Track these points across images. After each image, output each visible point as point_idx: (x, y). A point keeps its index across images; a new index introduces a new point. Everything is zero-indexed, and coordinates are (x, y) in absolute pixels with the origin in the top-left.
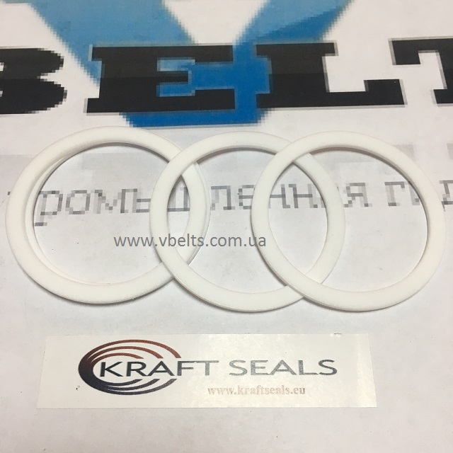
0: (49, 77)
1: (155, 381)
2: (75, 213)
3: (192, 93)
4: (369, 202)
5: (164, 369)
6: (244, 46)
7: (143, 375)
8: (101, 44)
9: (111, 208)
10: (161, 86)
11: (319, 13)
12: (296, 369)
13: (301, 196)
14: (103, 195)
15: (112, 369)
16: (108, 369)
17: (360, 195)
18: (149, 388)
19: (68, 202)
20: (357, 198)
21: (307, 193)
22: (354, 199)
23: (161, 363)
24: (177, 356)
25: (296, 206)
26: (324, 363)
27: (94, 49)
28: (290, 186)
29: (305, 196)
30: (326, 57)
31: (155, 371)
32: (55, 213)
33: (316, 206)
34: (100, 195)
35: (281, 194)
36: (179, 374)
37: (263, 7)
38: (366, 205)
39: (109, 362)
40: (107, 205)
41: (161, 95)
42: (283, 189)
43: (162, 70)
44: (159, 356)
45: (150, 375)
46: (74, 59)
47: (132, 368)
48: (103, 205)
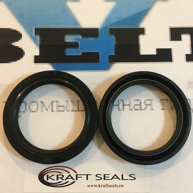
0: (16, 44)
1: (67, 182)
2: (33, 112)
3: (80, 54)
4: (153, 108)
5: (71, 178)
6: (104, 28)
7: (63, 180)
8: (39, 27)
9: (47, 110)
10: (67, 50)
11: (139, 11)
12: (120, 178)
13: (126, 105)
15: (51, 177)
16: (50, 178)
17: (150, 105)
18: (66, 185)
19: (29, 107)
20: (149, 106)
21: (128, 104)
22: (147, 107)
23: (70, 175)
24: (76, 172)
25: (124, 110)
26: (131, 176)
27: (36, 29)
28: (121, 100)
29: (127, 105)
30: (140, 36)
31: (67, 178)
32: (24, 112)
33: (131, 110)
34: (43, 103)
35: (117, 104)
36: (77, 179)
37: (113, 7)
38: (152, 109)
39: (50, 174)
40: (46, 108)
42: (118, 102)
43: (67, 41)
44: (69, 173)
45: (66, 180)
46: (27, 34)
47: (59, 177)
48: (44, 108)
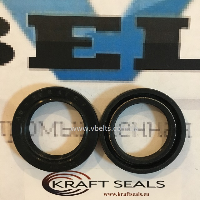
4: (191, 135)
8: (34, 13)
9: (48, 133)
14: (44, 125)
25: (150, 136)
27: (29, 16)
28: (148, 123)
29: (156, 130)
30: (182, 30)
33: (161, 136)
34: (42, 124)
38: (189, 137)
41: (75, 57)
42: (144, 125)
43: (75, 36)
48: (44, 131)
